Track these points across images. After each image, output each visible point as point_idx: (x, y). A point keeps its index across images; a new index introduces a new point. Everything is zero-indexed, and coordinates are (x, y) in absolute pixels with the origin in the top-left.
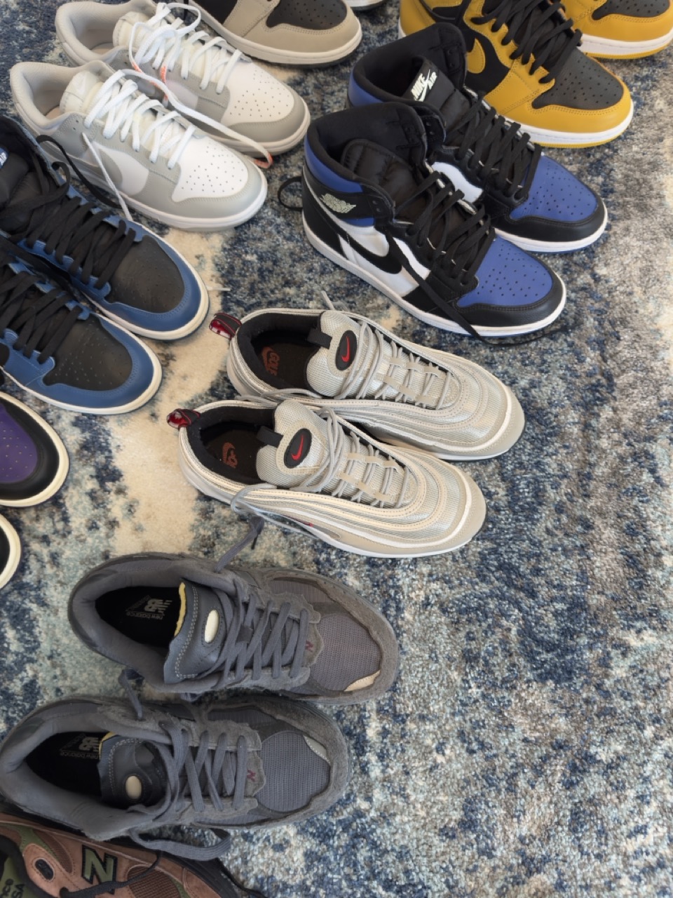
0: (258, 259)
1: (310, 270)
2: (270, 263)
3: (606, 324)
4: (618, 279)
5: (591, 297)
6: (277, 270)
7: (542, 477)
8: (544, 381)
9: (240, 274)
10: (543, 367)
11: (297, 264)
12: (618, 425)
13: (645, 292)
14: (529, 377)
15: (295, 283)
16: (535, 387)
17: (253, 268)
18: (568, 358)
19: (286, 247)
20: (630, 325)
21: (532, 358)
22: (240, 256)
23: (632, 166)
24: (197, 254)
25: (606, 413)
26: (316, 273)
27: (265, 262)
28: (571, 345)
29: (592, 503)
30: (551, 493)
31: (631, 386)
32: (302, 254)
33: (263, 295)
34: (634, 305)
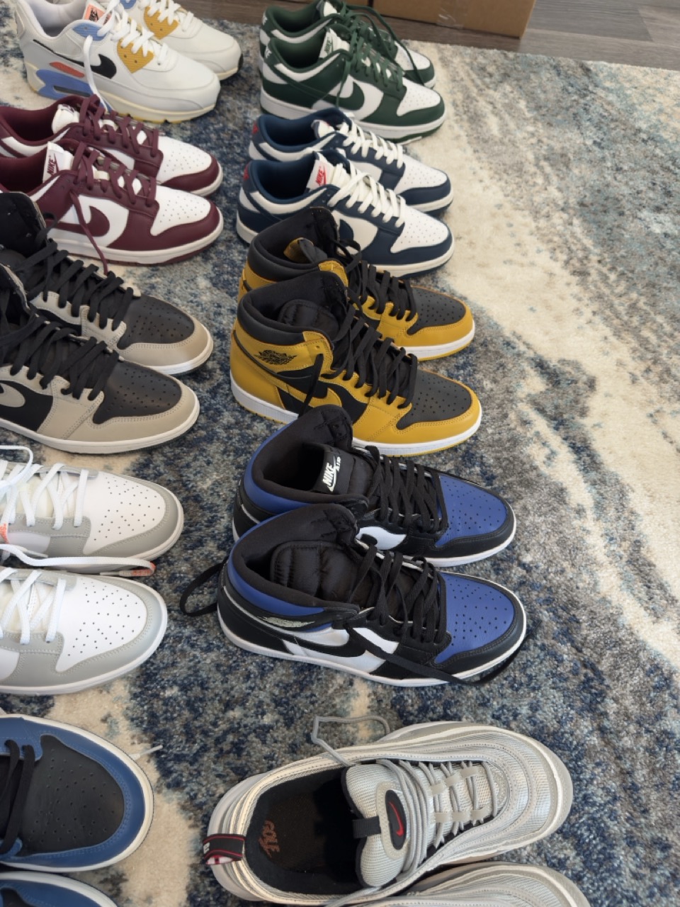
0: (181, 690)
1: (248, 677)
2: (197, 690)
3: (560, 612)
4: (544, 561)
5: (534, 589)
6: (210, 694)
7: (597, 811)
8: (542, 699)
9: (166, 719)
10: (533, 684)
11: (229, 676)
12: (627, 717)
13: (573, 565)
14: (526, 701)
15: (236, 702)
16: (537, 710)
17: (179, 706)
18: (548, 665)
19: (208, 661)
20: (580, 605)
21: (518, 679)
22: (156, 696)
23: (497, 448)
24: (102, 715)
25: (611, 707)
26: (256, 677)
27: (191, 690)
28: (543, 647)
29: (654, 816)
30: (614, 828)
31: (616, 666)
32: (231, 662)
33: (205, 733)
34: (572, 582)
